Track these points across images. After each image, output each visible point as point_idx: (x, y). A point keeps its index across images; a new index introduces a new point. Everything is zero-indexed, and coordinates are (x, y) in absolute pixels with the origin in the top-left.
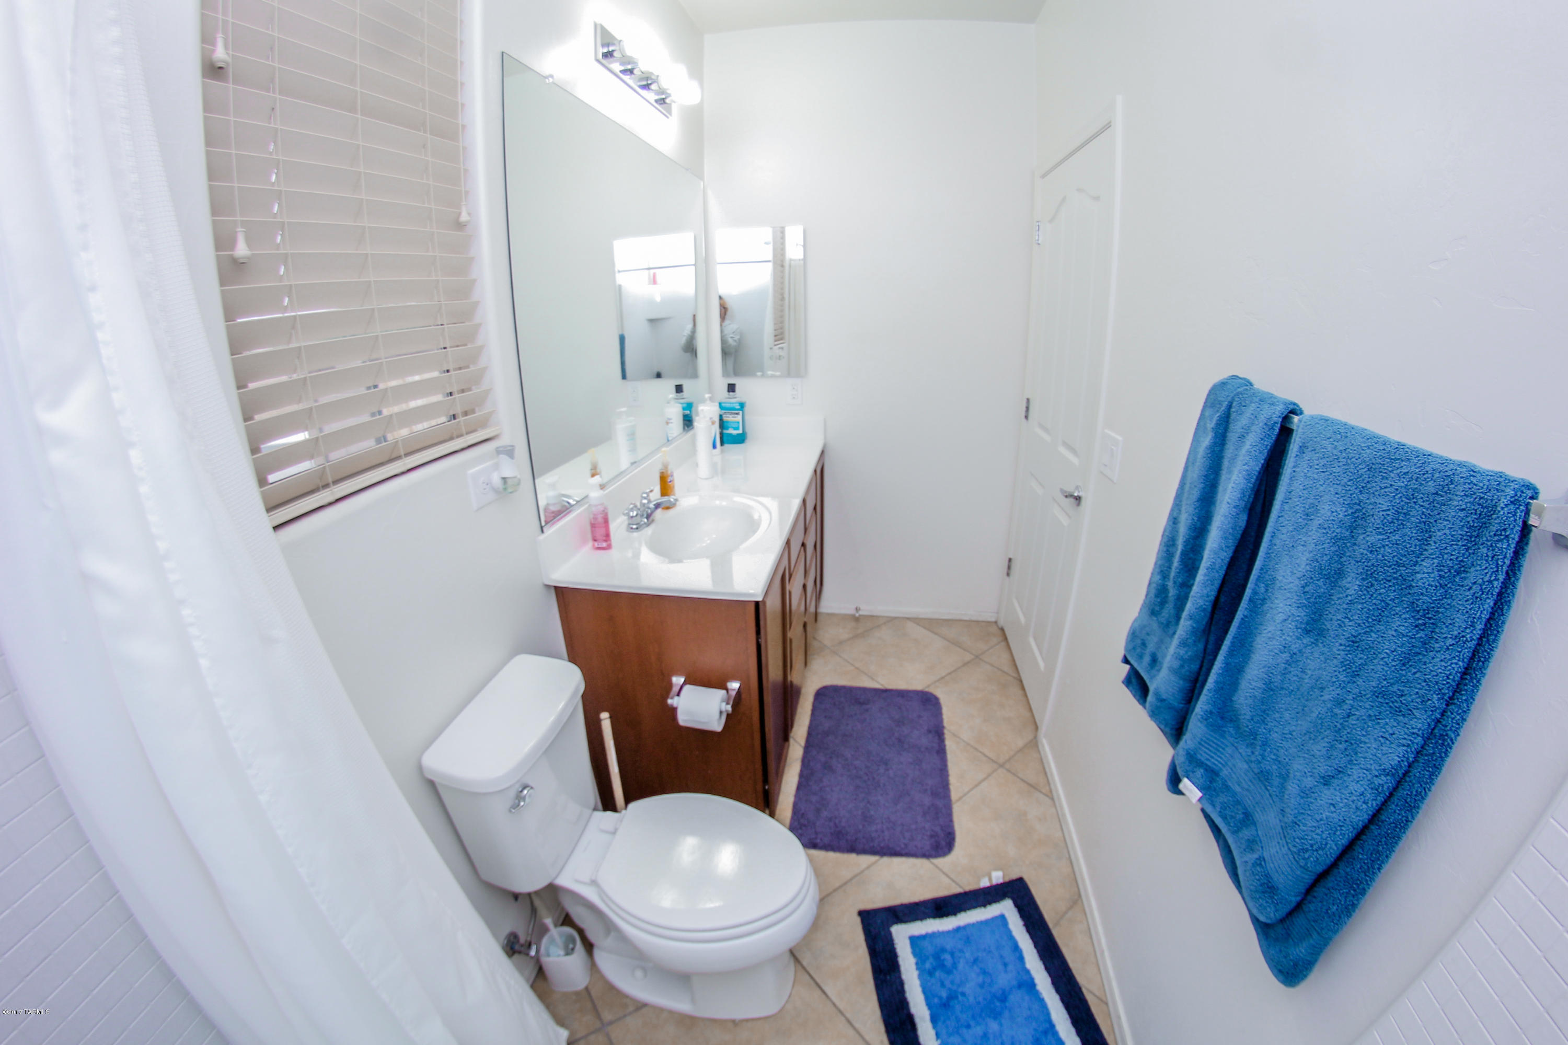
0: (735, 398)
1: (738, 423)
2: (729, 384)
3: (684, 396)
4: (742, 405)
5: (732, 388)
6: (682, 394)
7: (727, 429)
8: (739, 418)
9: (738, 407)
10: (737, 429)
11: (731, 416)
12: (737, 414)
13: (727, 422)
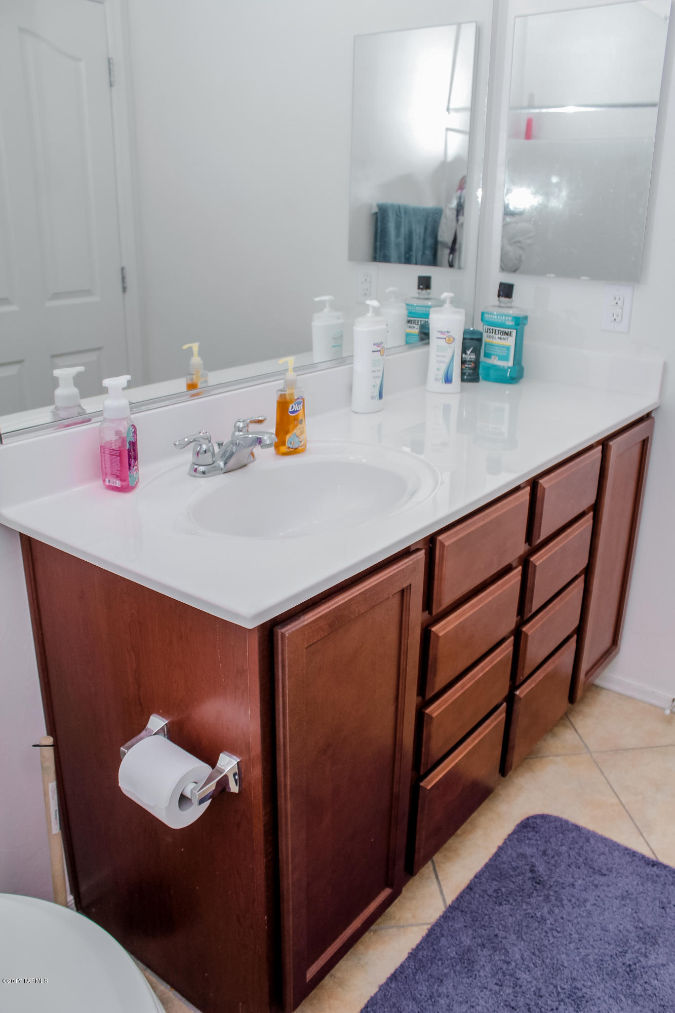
0: (511, 307)
1: (508, 348)
2: (501, 284)
3: (431, 296)
4: (520, 322)
5: (506, 291)
6: (428, 291)
7: (487, 355)
8: (511, 341)
9: (511, 323)
10: (506, 358)
11: (496, 336)
12: (507, 334)
13: (491, 345)
